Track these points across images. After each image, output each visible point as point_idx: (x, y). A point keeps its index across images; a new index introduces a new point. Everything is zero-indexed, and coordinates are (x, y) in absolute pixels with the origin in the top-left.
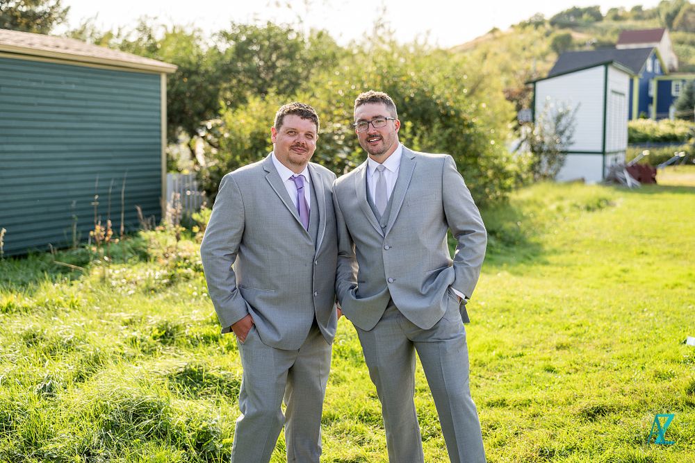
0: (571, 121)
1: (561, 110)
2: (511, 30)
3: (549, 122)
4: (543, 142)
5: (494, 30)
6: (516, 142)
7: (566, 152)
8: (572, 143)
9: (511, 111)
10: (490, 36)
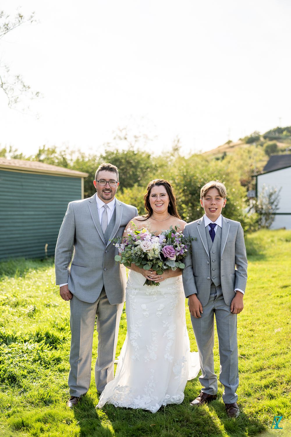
0: (277, 197)
1: (271, 191)
2: (240, 142)
3: (265, 197)
4: (262, 209)
5: (229, 142)
6: (247, 209)
7: (275, 214)
8: (278, 209)
9: (244, 192)
10: (227, 146)
